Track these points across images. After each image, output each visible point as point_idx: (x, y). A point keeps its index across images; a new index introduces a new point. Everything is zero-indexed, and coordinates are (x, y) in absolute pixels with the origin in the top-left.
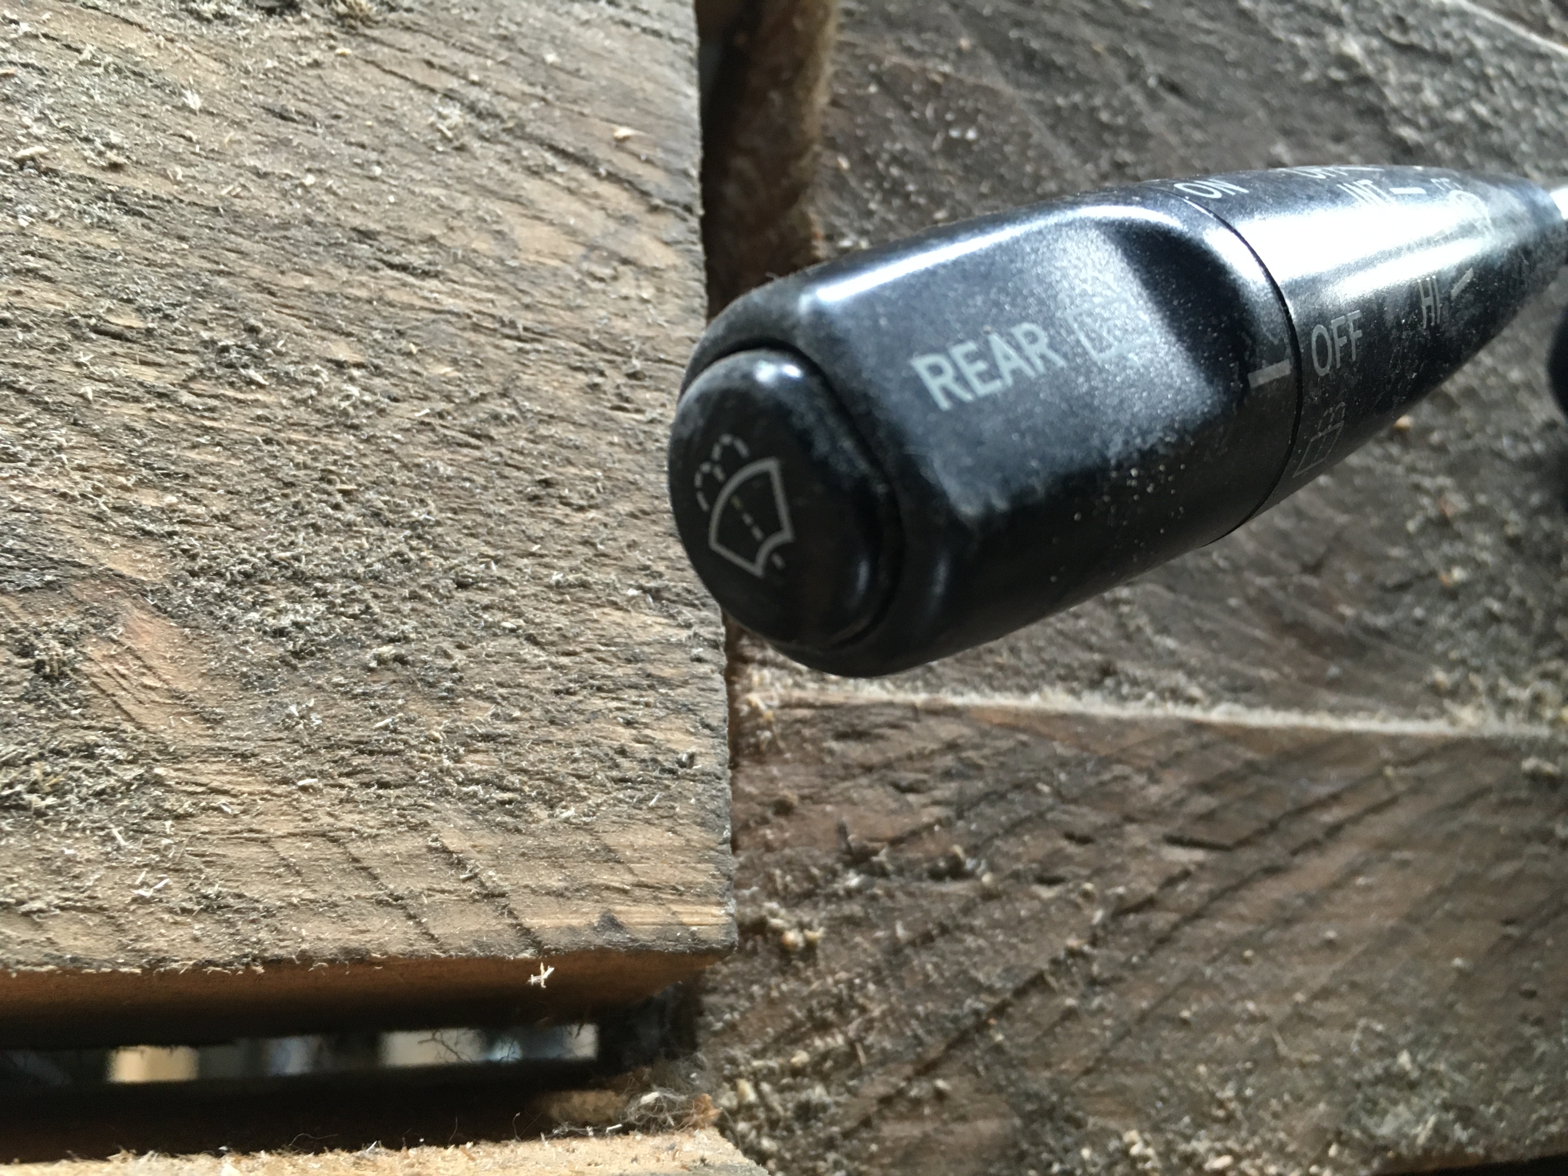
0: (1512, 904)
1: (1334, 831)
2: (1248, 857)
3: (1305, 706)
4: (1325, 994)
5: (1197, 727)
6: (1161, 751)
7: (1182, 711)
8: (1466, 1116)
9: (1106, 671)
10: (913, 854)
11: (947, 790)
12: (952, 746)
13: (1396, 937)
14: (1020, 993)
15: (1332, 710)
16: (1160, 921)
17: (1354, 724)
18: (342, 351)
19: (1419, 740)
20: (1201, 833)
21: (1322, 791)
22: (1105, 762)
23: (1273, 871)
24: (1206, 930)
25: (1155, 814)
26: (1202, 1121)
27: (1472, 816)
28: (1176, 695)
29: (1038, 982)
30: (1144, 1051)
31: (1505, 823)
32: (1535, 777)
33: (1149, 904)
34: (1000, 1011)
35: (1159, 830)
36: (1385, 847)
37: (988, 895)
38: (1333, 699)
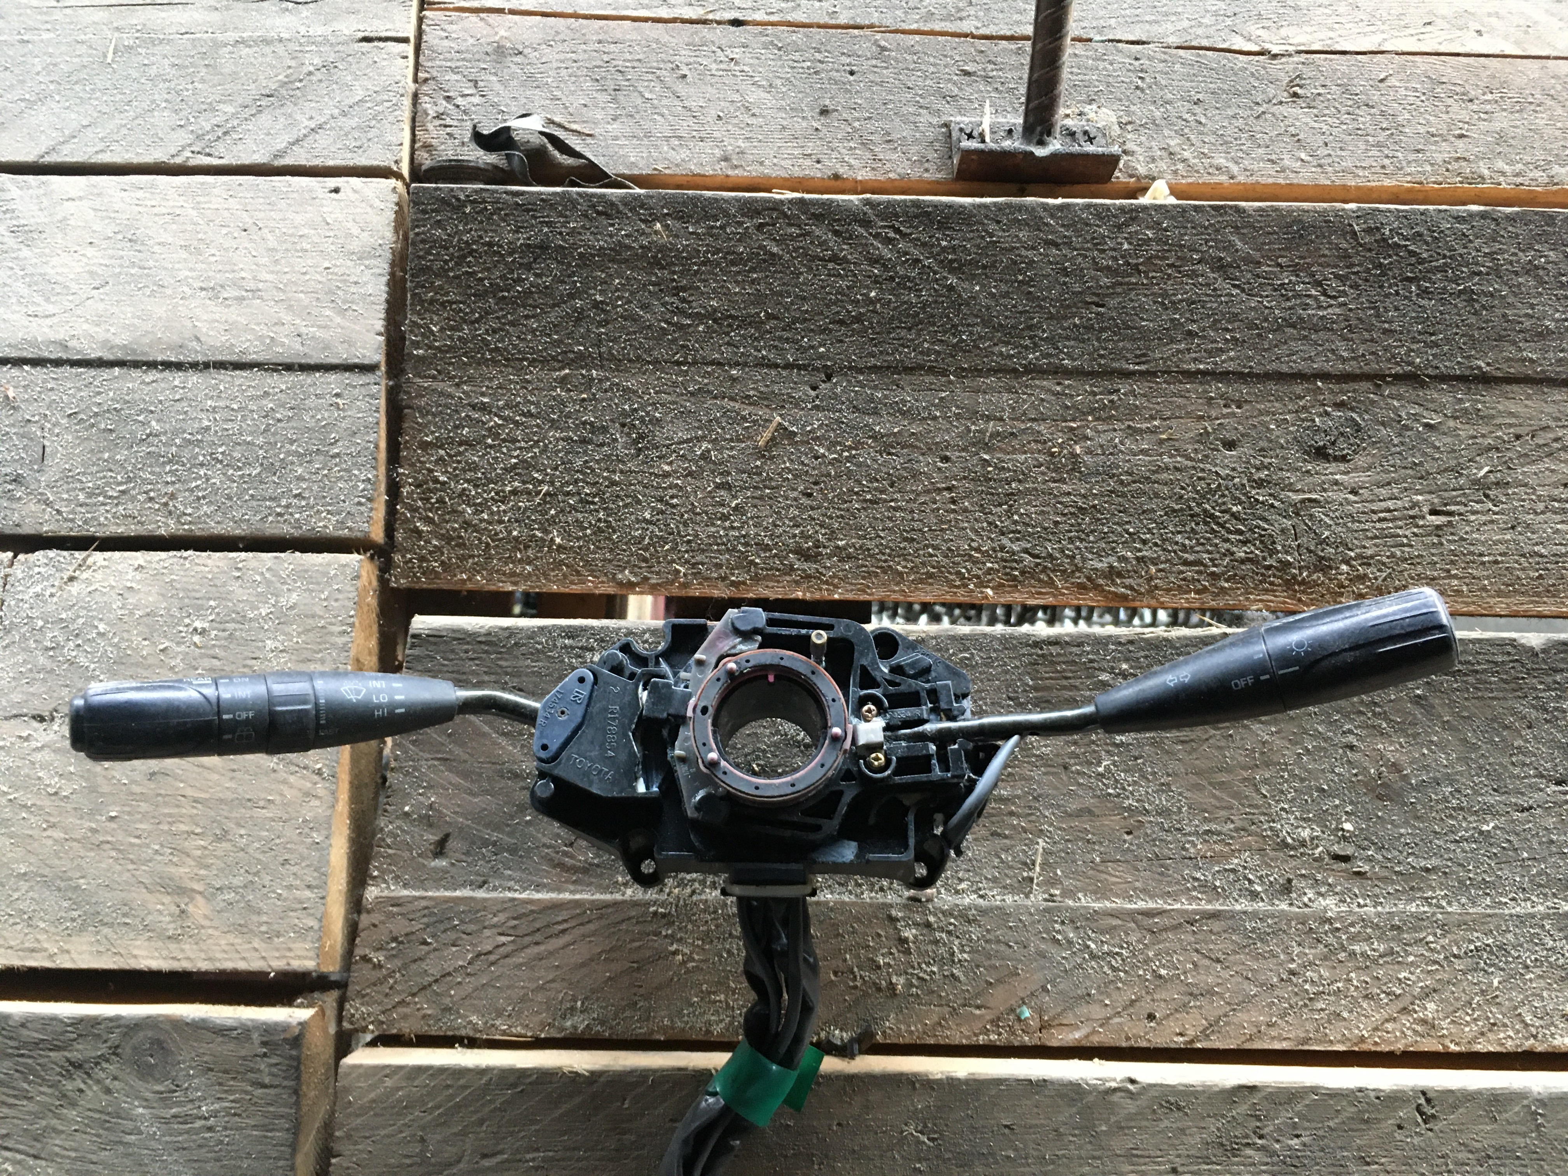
0: (636, 957)
1: (563, 931)
2: (528, 939)
3: (559, 890)
4: (553, 981)
5: (514, 899)
6: (499, 907)
7: (510, 895)
8: (602, 1023)
9: (485, 882)
10: (413, 937)
11: (425, 920)
12: (426, 908)
13: (583, 965)
14: (443, 976)
15: (571, 892)
16: (492, 958)
17: (578, 896)
18: (243, 832)
19: (604, 901)
20: (511, 932)
21: (560, 919)
22: (478, 911)
23: (537, 943)
24: (508, 960)
25: (494, 926)
26: (499, 1015)
27: (624, 926)
28: (510, 889)
29: (449, 974)
30: (482, 994)
31: (637, 929)
32: (655, 913)
33: (490, 953)
34: (436, 981)
35: (495, 931)
36: (584, 936)
37: (435, 950)
38: (572, 887)
